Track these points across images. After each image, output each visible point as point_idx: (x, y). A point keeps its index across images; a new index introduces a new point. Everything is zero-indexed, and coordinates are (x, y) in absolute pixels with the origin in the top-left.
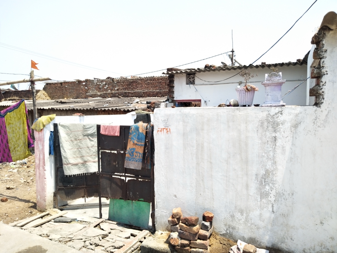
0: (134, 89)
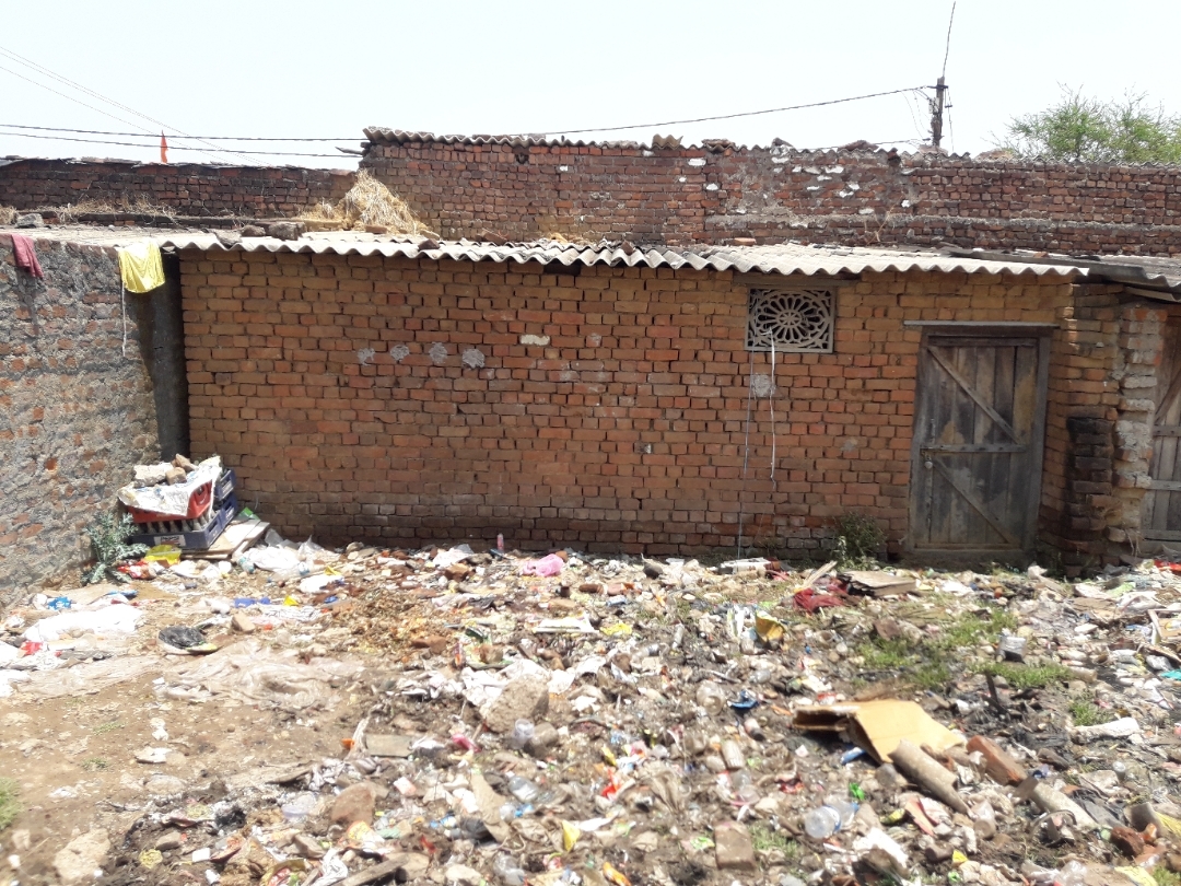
0: (1006, 213)
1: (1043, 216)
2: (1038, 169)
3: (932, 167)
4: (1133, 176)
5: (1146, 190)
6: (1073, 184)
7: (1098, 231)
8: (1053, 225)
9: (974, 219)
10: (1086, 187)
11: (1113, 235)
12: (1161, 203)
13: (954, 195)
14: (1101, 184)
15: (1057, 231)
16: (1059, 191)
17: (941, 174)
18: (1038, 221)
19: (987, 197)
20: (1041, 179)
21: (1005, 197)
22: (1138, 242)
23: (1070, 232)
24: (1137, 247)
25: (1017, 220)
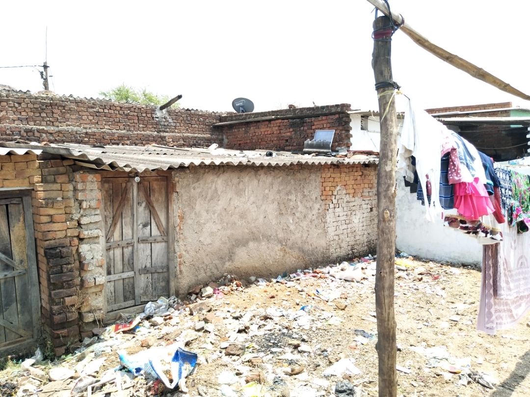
0: (56, 124)
1: (78, 126)
2: (71, 102)
3: (6, 96)
4: (121, 108)
5: (128, 115)
6: (91, 110)
7: (109, 134)
8: (84, 131)
9: (38, 127)
10: (98, 112)
11: (116, 135)
12: (136, 121)
13: (23, 113)
14: (106, 111)
15: (86, 133)
16: (84, 113)
17: (13, 101)
18: (75, 129)
19: (44, 115)
20: (73, 106)
21: (55, 115)
22: (128, 139)
23: (94, 134)
24: (128, 142)
25: (63, 127)
